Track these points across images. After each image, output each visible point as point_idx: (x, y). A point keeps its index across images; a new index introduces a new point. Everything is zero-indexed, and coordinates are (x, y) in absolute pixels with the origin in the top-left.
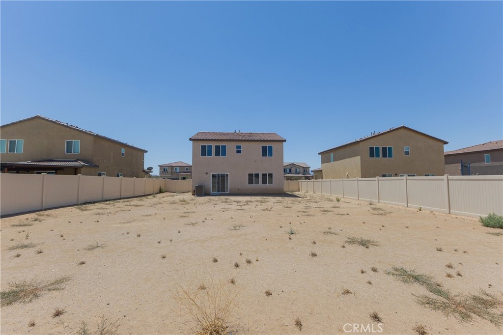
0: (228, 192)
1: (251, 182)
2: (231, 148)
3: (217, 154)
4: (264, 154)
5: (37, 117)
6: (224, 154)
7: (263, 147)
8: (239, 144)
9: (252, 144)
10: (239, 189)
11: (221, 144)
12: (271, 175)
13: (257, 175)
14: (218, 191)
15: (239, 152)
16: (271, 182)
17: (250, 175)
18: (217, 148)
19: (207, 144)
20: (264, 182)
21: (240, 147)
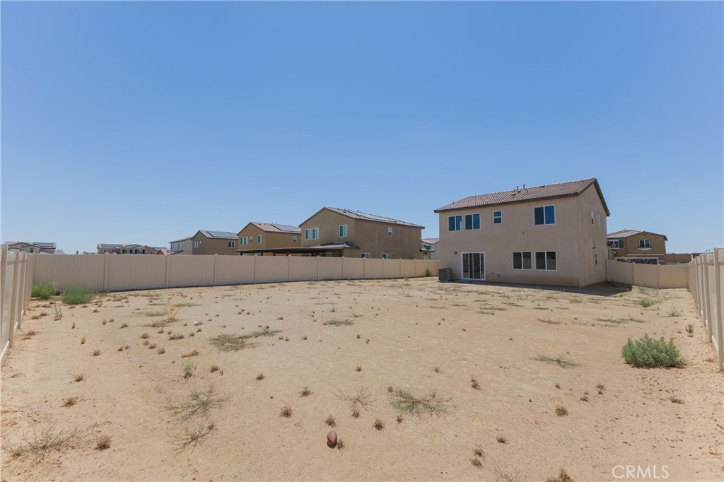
0: (484, 279)
1: (517, 265)
2: (486, 217)
3: (468, 226)
4: (539, 220)
5: (324, 209)
6: (477, 226)
7: (536, 209)
8: (497, 210)
9: (517, 207)
10: (499, 275)
11: (472, 213)
12: (552, 255)
13: (527, 255)
14: (471, 277)
15: (498, 221)
16: (553, 267)
17: (517, 256)
18: (468, 218)
19: (455, 215)
20: (540, 266)
21: (499, 214)
